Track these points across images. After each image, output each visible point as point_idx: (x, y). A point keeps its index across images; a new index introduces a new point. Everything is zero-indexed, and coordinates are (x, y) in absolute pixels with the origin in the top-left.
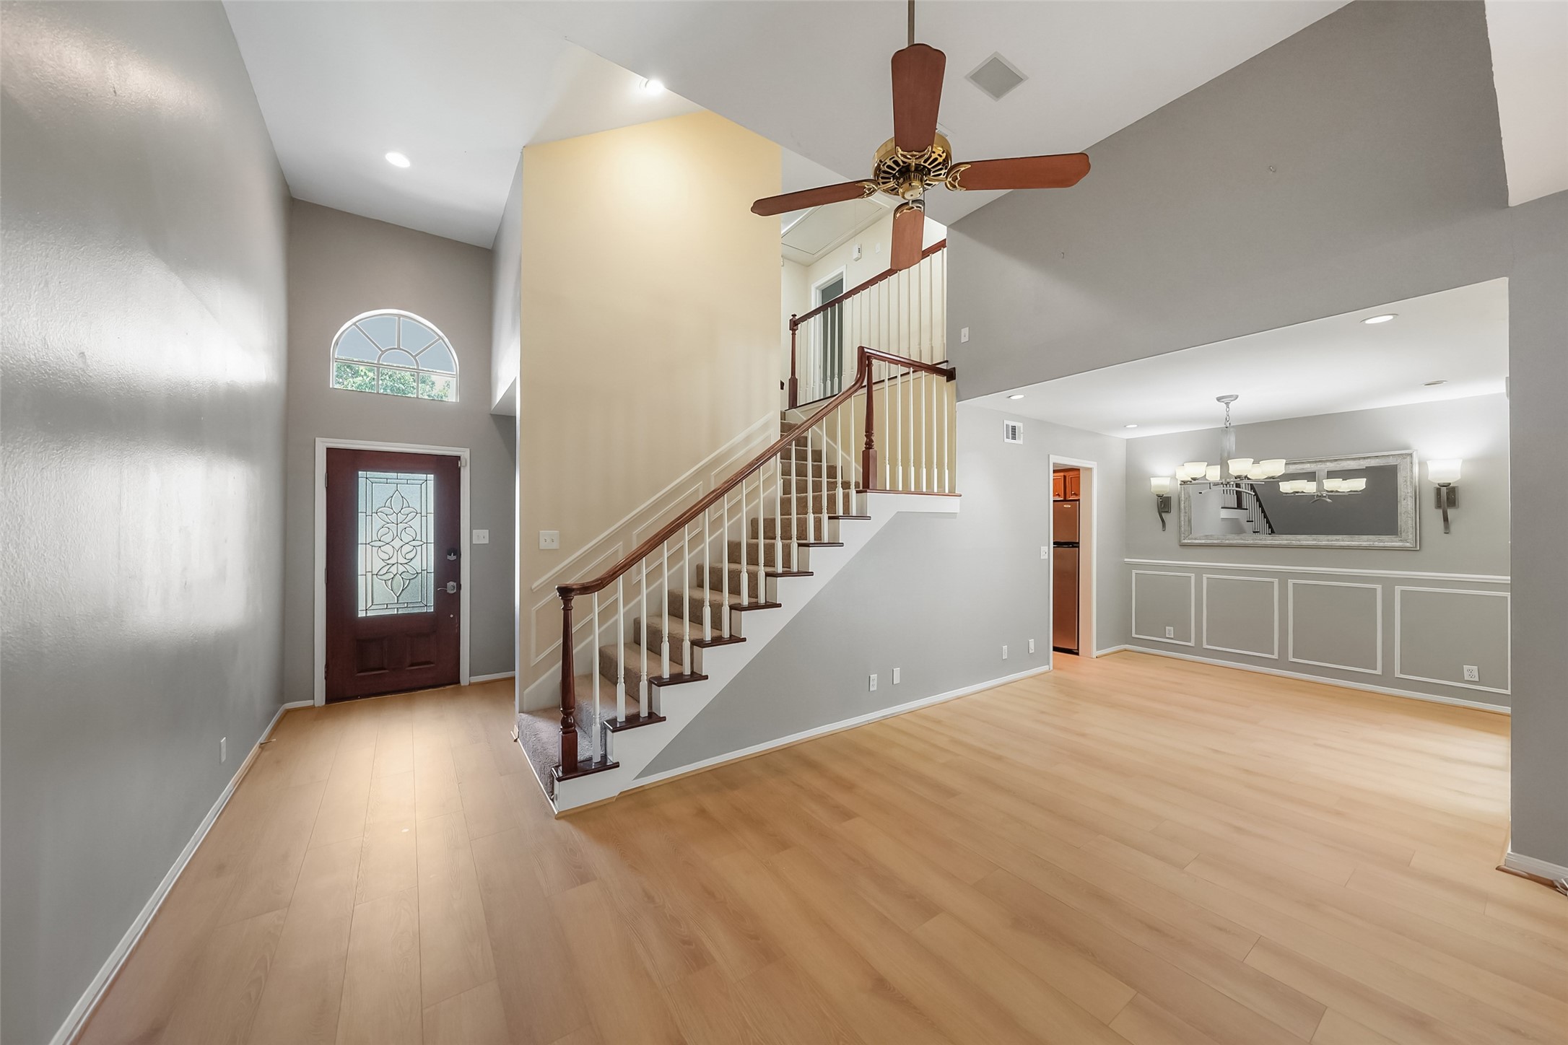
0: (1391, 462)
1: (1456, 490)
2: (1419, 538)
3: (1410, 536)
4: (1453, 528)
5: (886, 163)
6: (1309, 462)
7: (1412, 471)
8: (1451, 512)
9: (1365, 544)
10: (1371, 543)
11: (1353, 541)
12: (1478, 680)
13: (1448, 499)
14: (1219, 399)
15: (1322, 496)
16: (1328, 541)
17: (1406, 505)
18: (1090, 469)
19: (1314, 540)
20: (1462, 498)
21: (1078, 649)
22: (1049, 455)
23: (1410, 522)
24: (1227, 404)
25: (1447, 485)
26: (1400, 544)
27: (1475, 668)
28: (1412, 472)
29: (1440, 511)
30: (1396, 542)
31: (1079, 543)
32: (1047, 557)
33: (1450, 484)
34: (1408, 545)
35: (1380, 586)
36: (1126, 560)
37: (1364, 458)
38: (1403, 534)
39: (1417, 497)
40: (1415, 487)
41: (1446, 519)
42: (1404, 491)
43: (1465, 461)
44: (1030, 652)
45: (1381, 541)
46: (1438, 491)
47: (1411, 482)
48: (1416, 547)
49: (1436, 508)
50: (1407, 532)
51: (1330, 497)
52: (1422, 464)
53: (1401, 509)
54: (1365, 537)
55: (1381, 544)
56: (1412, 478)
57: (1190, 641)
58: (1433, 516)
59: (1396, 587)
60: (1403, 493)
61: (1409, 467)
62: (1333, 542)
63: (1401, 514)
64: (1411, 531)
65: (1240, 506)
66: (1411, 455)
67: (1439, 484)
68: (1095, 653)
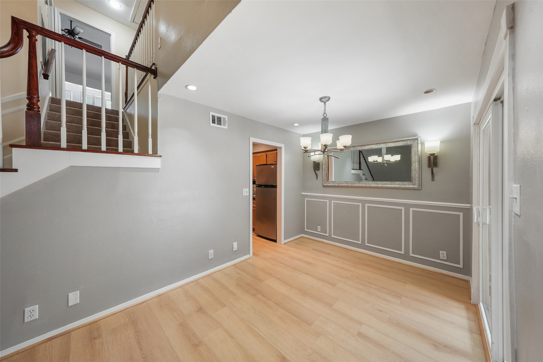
0: (409, 143)
1: (437, 157)
2: (421, 184)
3: (417, 182)
4: (436, 178)
6: (374, 144)
7: (418, 147)
8: (435, 169)
9: (397, 186)
10: (400, 186)
11: (392, 185)
12: (446, 259)
13: (434, 162)
15: (384, 163)
16: (382, 184)
17: (415, 166)
18: (281, 148)
19: (376, 184)
20: (440, 162)
21: (276, 240)
22: (249, 137)
23: (417, 175)
24: (325, 103)
25: (433, 155)
26: (412, 186)
27: (445, 252)
28: (418, 149)
29: (430, 169)
30: (411, 185)
31: (277, 186)
32: (248, 194)
33: (435, 154)
34: (416, 187)
35: (404, 208)
36: (303, 193)
37: (397, 141)
38: (414, 181)
39: (420, 161)
40: (419, 156)
41: (432, 173)
42: (414, 158)
43: (441, 142)
44: (234, 250)
45: (404, 185)
46: (429, 158)
47: (417, 154)
48: (419, 188)
49: (428, 167)
50: (416, 180)
51: (387, 163)
52: (423, 144)
53: (413, 168)
54: (397, 183)
55: (404, 186)
56: (418, 151)
57: (326, 233)
58: (427, 172)
59: (411, 208)
60: (414, 160)
61: (416, 146)
62: (384, 185)
63: (413, 170)
64: (417, 179)
65: (360, 169)
66: (417, 139)
67: (430, 154)
68: (283, 241)
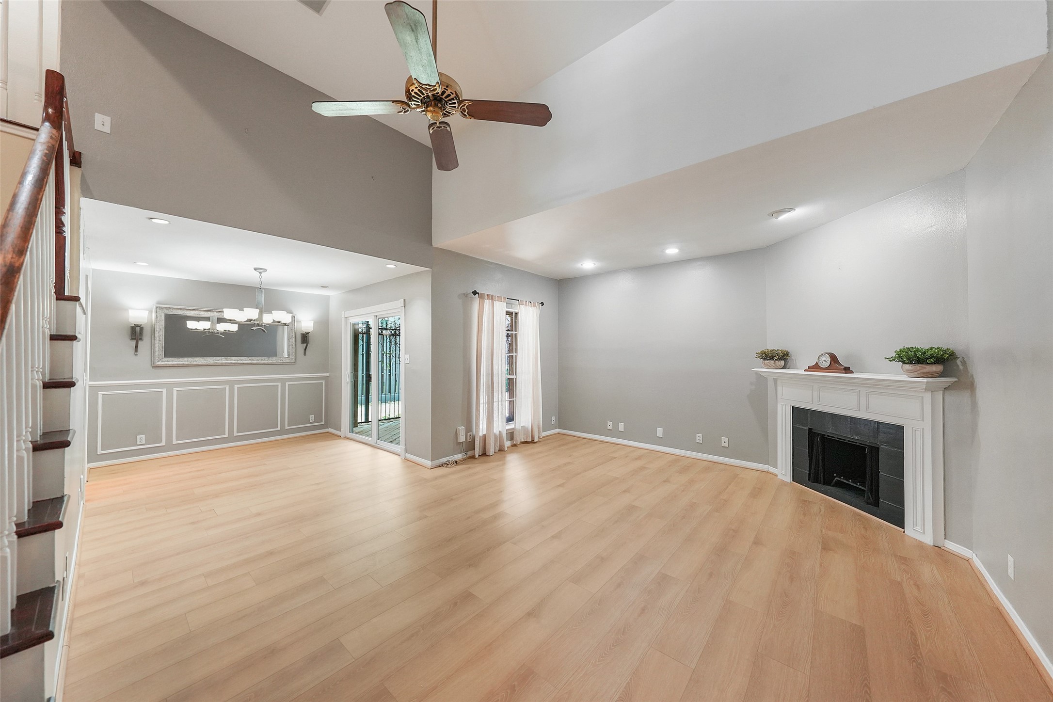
2: (296, 359)
3: (293, 357)
4: (307, 353)
5: (447, 90)
9: (274, 361)
10: (277, 361)
11: (269, 360)
12: (314, 421)
14: (255, 269)
17: (292, 341)
19: (250, 360)
20: (311, 339)
23: (293, 350)
24: (261, 273)
26: (289, 361)
27: (313, 416)
34: (292, 361)
35: (280, 383)
36: (91, 383)
39: (296, 337)
40: (295, 333)
41: (305, 349)
42: (291, 334)
43: (315, 322)
45: (282, 360)
48: (294, 363)
49: (301, 343)
52: (299, 322)
57: (161, 443)
58: (300, 347)
59: (286, 383)
64: (293, 354)
66: (294, 317)
67: (305, 332)
